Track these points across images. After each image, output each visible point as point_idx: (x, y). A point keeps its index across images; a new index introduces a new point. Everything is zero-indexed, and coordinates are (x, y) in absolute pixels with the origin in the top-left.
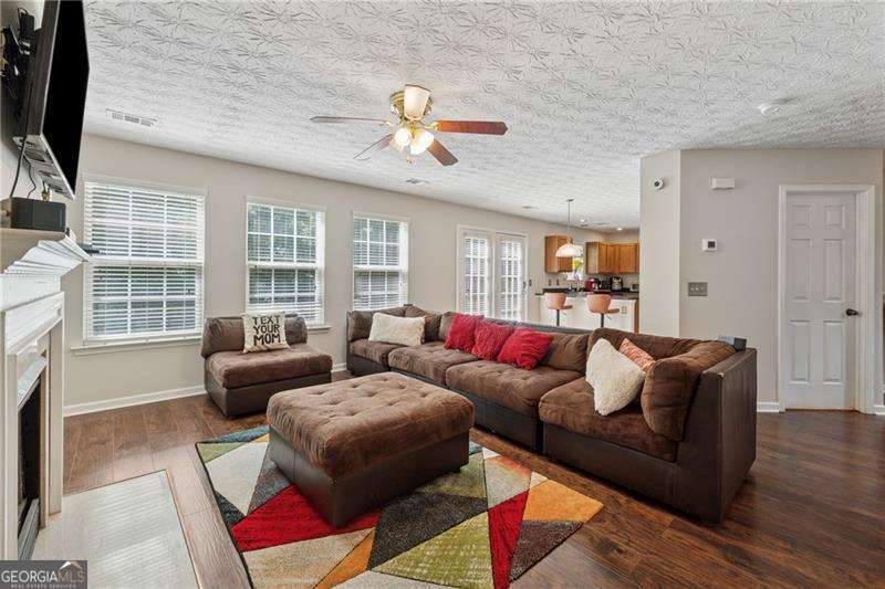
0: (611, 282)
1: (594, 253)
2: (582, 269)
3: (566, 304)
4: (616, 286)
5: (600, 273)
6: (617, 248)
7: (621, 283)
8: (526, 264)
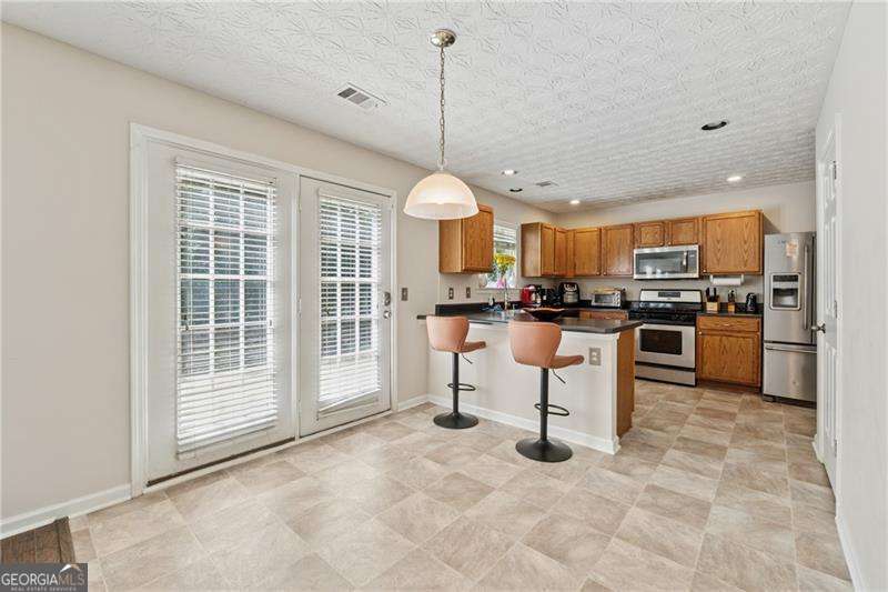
0: (562, 291)
1: (535, 242)
2: (515, 268)
3: (470, 339)
4: (570, 298)
5: (543, 276)
6: (571, 235)
7: (578, 292)
8: (393, 256)
